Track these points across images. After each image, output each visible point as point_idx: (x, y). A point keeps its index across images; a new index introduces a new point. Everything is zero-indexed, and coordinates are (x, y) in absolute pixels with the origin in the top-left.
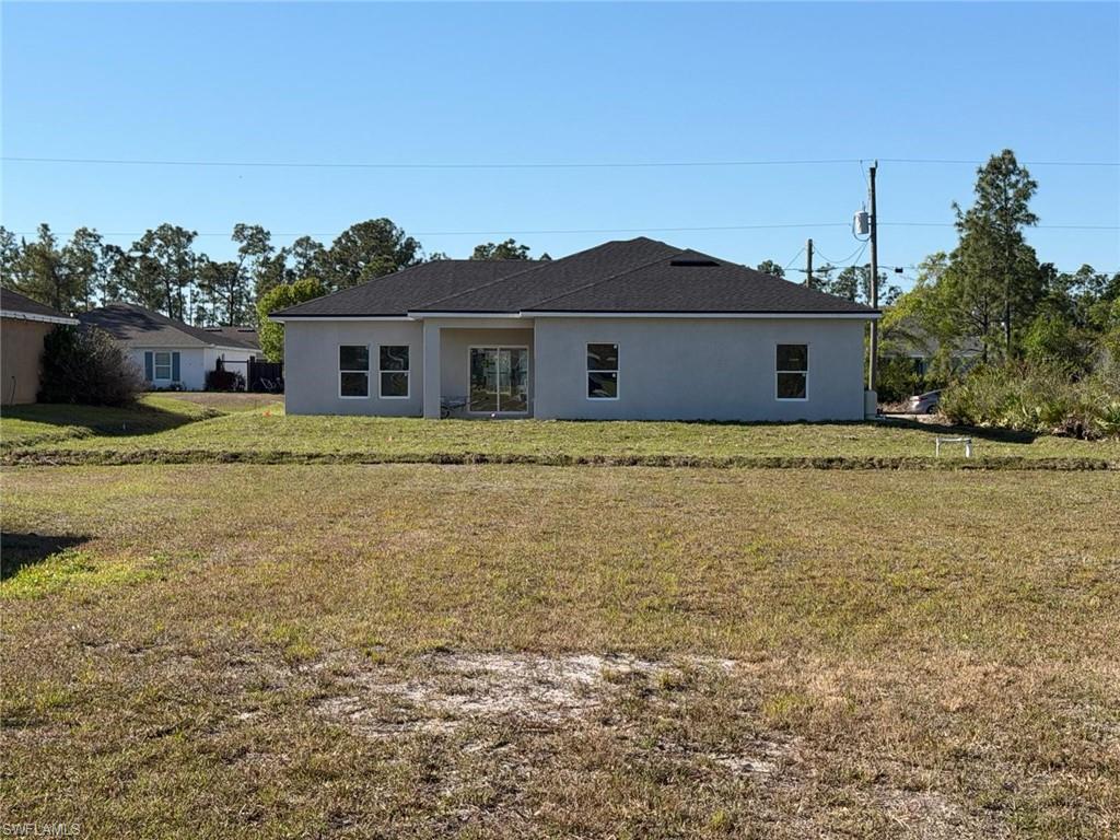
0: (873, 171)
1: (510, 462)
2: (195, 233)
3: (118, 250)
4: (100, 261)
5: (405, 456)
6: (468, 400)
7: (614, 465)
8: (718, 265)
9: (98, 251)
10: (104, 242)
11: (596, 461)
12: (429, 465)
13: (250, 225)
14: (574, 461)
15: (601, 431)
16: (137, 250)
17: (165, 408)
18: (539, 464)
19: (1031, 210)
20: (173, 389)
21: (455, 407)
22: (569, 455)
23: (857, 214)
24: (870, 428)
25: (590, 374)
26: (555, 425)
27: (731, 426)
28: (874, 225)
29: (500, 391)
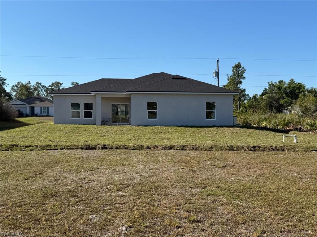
0: (218, 61)
1: (117, 148)
2: (62, 83)
3: (45, 87)
4: (41, 89)
5: (70, 146)
6: (111, 119)
7: (162, 149)
8: (186, 79)
9: (41, 87)
10: (42, 85)
11: (154, 148)
12: (80, 150)
13: (75, 82)
14: (145, 148)
15: (152, 130)
16: (50, 87)
17: (25, 121)
18: (129, 149)
19: (244, 76)
20: (47, 116)
21: (106, 122)
22: (143, 144)
23: (214, 72)
24: (238, 128)
25: (148, 111)
26: (137, 128)
27: (194, 128)
28: (218, 74)
29: (120, 116)
